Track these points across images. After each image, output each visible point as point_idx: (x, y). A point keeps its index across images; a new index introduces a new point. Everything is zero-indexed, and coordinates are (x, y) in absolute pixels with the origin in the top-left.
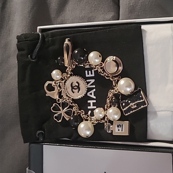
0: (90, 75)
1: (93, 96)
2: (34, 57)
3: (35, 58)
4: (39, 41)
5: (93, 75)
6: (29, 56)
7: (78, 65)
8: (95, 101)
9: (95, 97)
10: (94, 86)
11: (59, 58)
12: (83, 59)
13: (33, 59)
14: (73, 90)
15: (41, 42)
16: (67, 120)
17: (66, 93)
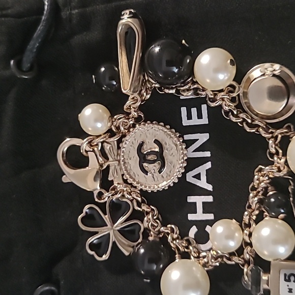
0: (195, 121)
1: (203, 183)
2: (26, 65)
3: (31, 69)
4: (41, 19)
5: (205, 121)
6: (12, 62)
7: (160, 89)
8: (210, 199)
9: (210, 187)
10: (208, 154)
11: (103, 69)
12: (176, 70)
13: (24, 72)
14: (145, 164)
15: (47, 20)
16: (127, 254)
17: (123, 175)
